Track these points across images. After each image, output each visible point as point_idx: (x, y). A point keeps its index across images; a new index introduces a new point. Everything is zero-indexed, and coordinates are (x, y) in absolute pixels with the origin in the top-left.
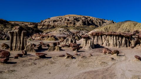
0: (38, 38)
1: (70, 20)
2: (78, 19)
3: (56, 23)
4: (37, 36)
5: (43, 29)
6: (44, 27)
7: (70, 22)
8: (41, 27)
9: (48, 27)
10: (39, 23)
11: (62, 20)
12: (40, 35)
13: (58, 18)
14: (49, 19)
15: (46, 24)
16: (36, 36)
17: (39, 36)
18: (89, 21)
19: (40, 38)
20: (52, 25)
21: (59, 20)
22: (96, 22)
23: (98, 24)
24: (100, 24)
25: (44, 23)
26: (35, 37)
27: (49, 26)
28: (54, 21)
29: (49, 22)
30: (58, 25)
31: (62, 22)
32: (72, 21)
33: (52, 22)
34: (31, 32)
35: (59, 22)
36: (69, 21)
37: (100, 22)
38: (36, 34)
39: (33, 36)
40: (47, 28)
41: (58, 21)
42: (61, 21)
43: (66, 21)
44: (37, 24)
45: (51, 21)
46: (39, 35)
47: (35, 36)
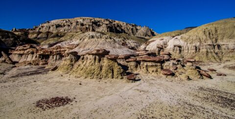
0: (30, 58)
1: (86, 25)
2: (98, 23)
3: (62, 30)
4: (26, 52)
5: (39, 39)
6: (39, 36)
7: (87, 28)
8: (35, 35)
9: (48, 35)
10: (31, 30)
11: (71, 24)
12: (34, 50)
13: (65, 21)
14: (48, 22)
15: (44, 30)
16: (22, 52)
17: (33, 53)
18: (116, 25)
19: (34, 59)
20: (55, 32)
21: (65, 24)
22: (127, 28)
23: (130, 31)
24: (133, 32)
25: (40, 29)
26: (21, 55)
27: (50, 34)
28: (58, 26)
29: (50, 28)
30: (66, 32)
31: (73, 27)
32: (89, 25)
33: (55, 27)
34: (10, 42)
35: (66, 27)
36: (84, 27)
37: (132, 29)
38: (21, 47)
39: (15, 52)
40: (47, 38)
41: (64, 26)
42: (69, 26)
43: (79, 26)
44: (28, 30)
45: (53, 26)
46: (31, 50)
47: (19, 52)
